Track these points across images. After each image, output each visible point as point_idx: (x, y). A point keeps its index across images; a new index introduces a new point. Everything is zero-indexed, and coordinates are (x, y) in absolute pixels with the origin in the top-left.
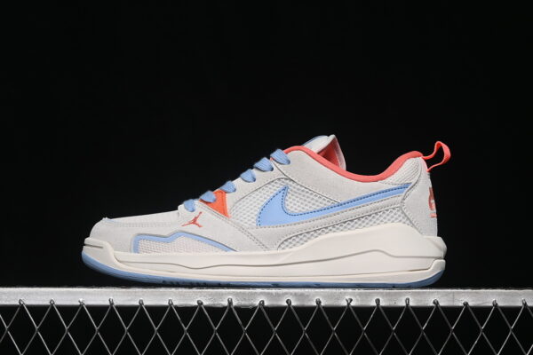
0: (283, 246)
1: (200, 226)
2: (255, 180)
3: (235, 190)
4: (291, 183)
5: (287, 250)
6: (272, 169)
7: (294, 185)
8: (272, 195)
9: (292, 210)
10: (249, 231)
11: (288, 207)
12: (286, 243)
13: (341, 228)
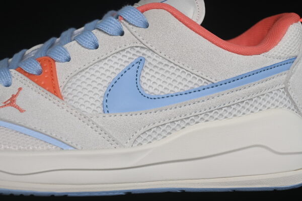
0: (139, 141)
1: (21, 111)
2: (97, 47)
3: (69, 60)
4: (149, 53)
5: (145, 146)
6: (122, 34)
7: (154, 56)
8: (122, 68)
9: (151, 90)
10: (94, 119)
11: (145, 87)
12: (144, 137)
13: (216, 116)
